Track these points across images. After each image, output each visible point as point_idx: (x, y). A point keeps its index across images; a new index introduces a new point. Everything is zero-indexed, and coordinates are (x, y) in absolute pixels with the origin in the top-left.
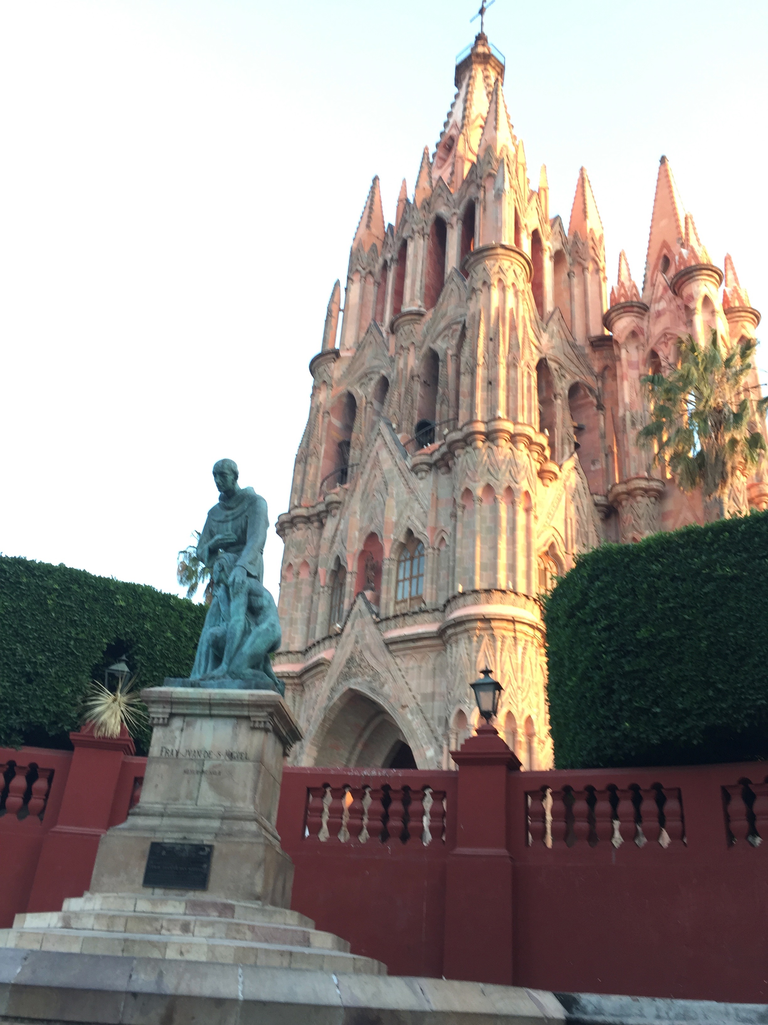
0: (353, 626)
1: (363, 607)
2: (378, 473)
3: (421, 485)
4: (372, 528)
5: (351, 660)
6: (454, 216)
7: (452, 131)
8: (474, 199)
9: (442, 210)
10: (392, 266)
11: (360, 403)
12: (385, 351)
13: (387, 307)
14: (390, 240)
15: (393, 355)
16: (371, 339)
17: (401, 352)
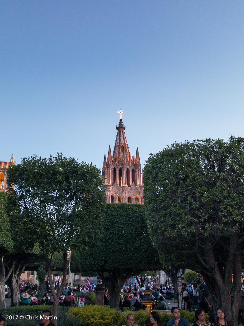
6: (131, 170)
7: (122, 144)
8: (134, 169)
9: (128, 167)
10: (117, 171)
11: (115, 197)
12: (119, 190)
13: (117, 178)
14: (115, 164)
15: (122, 191)
16: (116, 185)
17: (125, 193)
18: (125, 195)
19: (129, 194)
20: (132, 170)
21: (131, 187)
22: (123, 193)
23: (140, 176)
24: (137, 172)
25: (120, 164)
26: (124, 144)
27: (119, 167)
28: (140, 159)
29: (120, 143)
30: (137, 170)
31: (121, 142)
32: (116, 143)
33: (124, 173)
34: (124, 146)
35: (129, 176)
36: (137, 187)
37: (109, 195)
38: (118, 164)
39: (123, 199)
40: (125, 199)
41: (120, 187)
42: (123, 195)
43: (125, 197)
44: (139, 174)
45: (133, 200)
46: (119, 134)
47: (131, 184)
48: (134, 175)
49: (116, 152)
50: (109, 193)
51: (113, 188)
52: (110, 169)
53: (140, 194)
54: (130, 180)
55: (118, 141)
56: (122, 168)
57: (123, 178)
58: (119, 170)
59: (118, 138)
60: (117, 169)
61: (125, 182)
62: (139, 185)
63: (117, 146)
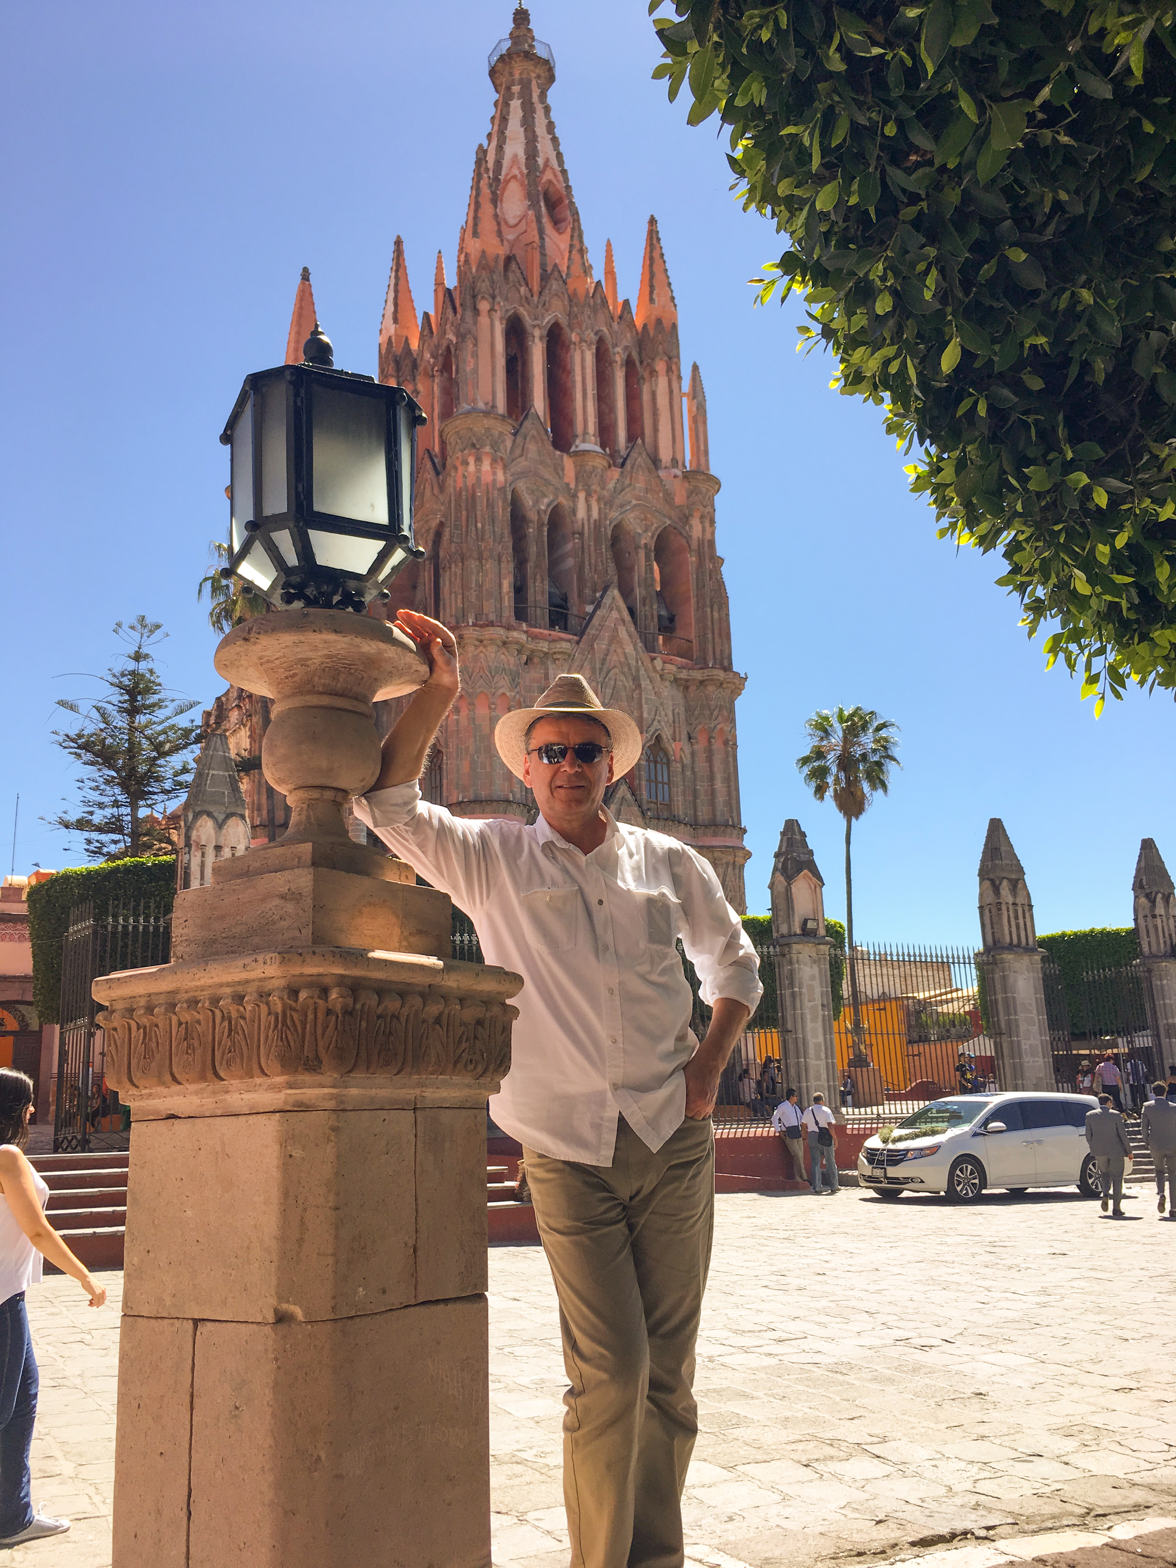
1: (629, 796)
2: (619, 651)
6: (618, 355)
7: (548, 176)
8: (635, 355)
9: (605, 329)
10: (537, 340)
11: (532, 516)
12: (558, 469)
13: (532, 391)
14: (523, 290)
15: (572, 486)
16: (533, 432)
17: (595, 497)
18: (595, 515)
19: (614, 514)
20: (624, 356)
21: (627, 467)
22: (582, 496)
23: (676, 408)
24: (662, 383)
25: (556, 301)
26: (561, 179)
27: (548, 319)
28: (673, 298)
29: (531, 161)
30: (660, 366)
31: (540, 161)
32: (506, 163)
34: (560, 187)
35: (614, 392)
36: (661, 473)
37: (502, 490)
38: (543, 298)
39: (581, 534)
40: (597, 542)
41: (558, 453)
42: (581, 513)
43: (598, 525)
44: (671, 392)
45: (642, 554)
46: (516, 104)
47: (623, 453)
48: (632, 397)
49: (512, 221)
50: (500, 476)
51: (518, 452)
52: (492, 310)
53: (686, 519)
54: (616, 419)
55: (515, 147)
56: (567, 330)
57: (572, 399)
58: (545, 333)
59: (515, 126)
60: (534, 326)
61: (592, 428)
62: (674, 462)
63: (514, 177)
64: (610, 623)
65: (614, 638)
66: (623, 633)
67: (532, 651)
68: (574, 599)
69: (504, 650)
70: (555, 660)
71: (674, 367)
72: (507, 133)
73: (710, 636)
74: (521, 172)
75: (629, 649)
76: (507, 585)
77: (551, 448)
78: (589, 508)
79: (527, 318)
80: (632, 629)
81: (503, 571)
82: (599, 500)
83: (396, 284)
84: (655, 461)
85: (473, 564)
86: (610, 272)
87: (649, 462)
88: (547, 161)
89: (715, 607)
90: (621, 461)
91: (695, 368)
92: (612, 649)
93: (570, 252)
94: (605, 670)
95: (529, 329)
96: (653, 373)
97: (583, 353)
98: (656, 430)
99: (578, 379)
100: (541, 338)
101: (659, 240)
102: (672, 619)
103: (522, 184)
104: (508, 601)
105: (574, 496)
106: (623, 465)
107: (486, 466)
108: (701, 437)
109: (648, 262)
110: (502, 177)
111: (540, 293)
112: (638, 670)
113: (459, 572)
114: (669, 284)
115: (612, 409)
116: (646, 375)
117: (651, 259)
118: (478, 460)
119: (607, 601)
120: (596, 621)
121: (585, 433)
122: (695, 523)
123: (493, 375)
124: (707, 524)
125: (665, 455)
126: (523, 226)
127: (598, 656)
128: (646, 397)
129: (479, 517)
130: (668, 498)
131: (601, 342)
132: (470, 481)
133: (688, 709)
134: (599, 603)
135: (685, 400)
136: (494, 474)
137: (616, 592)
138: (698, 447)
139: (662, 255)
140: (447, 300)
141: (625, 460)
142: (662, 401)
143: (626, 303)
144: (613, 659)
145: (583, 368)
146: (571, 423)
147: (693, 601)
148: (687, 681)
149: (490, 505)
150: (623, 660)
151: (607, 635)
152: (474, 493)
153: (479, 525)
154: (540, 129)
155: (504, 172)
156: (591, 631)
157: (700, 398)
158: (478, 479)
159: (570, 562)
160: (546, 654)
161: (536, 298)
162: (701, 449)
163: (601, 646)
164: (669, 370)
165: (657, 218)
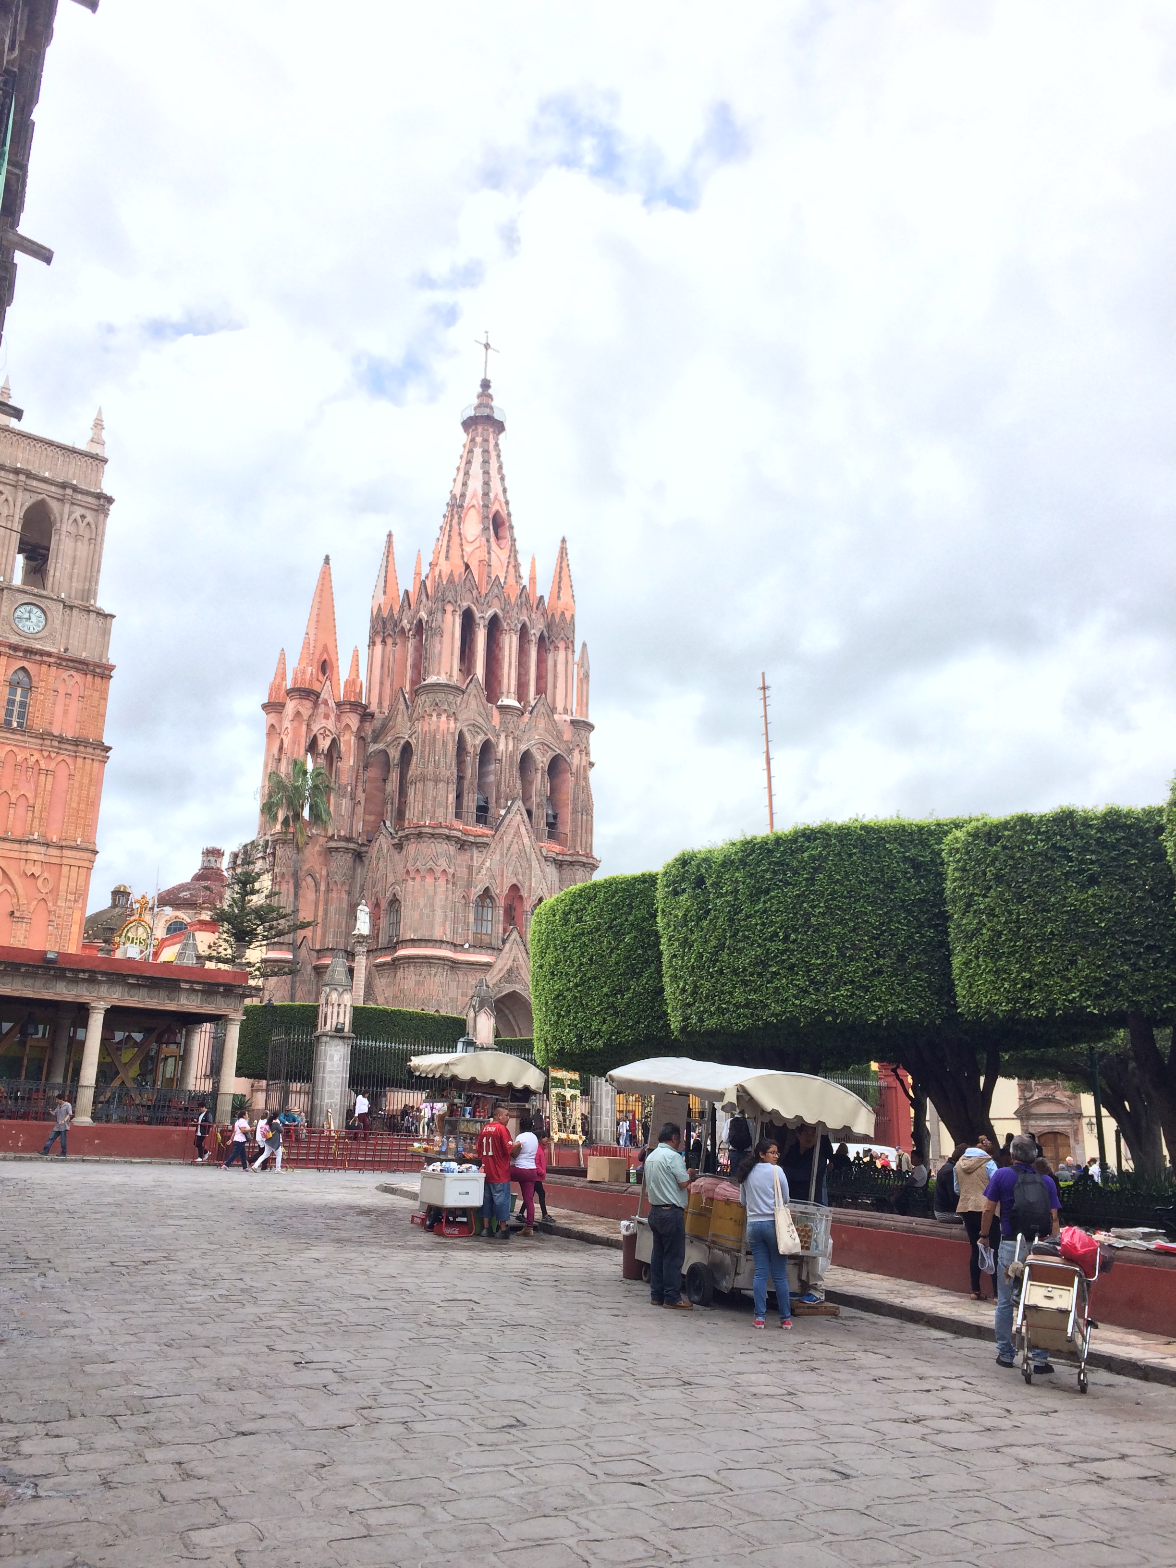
0: (511, 949)
1: (518, 939)
2: (520, 842)
3: (547, 870)
4: (515, 881)
5: (510, 971)
6: (534, 635)
7: (496, 506)
8: (545, 635)
9: (526, 619)
10: (481, 626)
11: (471, 749)
12: (488, 717)
13: (475, 662)
14: (475, 592)
15: (497, 727)
16: (474, 692)
17: (512, 736)
18: (511, 748)
19: (523, 748)
20: (538, 635)
21: (535, 712)
22: (503, 735)
23: (569, 673)
24: (561, 655)
25: (496, 601)
26: (505, 507)
27: (490, 613)
28: (573, 596)
29: (486, 494)
30: (562, 645)
31: (492, 495)
32: (469, 494)
33: (510, 643)
34: (504, 513)
35: (529, 662)
36: (556, 717)
37: (453, 734)
38: (487, 599)
39: (500, 761)
40: (511, 765)
41: (490, 705)
42: (502, 747)
43: (512, 755)
44: (567, 662)
45: (539, 775)
46: (478, 451)
47: (533, 703)
48: (541, 662)
49: (470, 539)
50: (452, 724)
51: (464, 705)
52: (454, 611)
53: (570, 751)
54: (529, 680)
55: (476, 484)
56: (502, 620)
57: (501, 668)
58: (487, 622)
59: (476, 469)
60: (480, 618)
61: (513, 689)
62: (566, 711)
63: (473, 506)
64: (514, 824)
65: (517, 833)
66: (523, 830)
67: (464, 841)
68: (492, 804)
69: (447, 841)
70: (478, 847)
71: (570, 645)
72: (471, 472)
73: (579, 832)
74: (478, 503)
75: (526, 840)
76: (452, 797)
77: (484, 701)
78: (507, 744)
79: (476, 612)
80: (529, 827)
81: (450, 789)
82: (514, 738)
83: (387, 567)
84: (553, 710)
85: (430, 784)
86: (533, 579)
87: (549, 710)
88: (497, 495)
89: (584, 813)
90: (530, 708)
91: (584, 645)
92: (515, 841)
93: (508, 567)
94: (509, 854)
95: (478, 621)
96: (556, 648)
97: (511, 637)
98: (555, 687)
99: (507, 653)
100: (484, 626)
101: (567, 554)
102: (555, 817)
103: (478, 512)
104: (452, 809)
105: (498, 736)
106: (531, 712)
107: (444, 718)
108: (585, 693)
109: (558, 570)
110: (465, 505)
111: (486, 595)
112: (531, 855)
113: (421, 788)
114: (571, 586)
115: (527, 672)
116: (552, 648)
117: (561, 568)
118: (439, 715)
119: (514, 808)
120: (506, 822)
121: (509, 692)
122: (576, 752)
123: (452, 655)
124: (584, 755)
125: (560, 706)
126: (477, 544)
127: (506, 845)
128: (550, 663)
129: (437, 753)
130: (559, 736)
131: (524, 626)
132: (433, 727)
133: (561, 880)
134: (509, 808)
135: (576, 666)
136: (449, 724)
137: (520, 802)
138: (582, 700)
139: (568, 565)
140: (423, 588)
141: (533, 708)
142: (561, 668)
143: (542, 597)
144: (515, 847)
145: (510, 647)
146: (500, 683)
147: (570, 807)
148: (562, 861)
149: (444, 744)
150: (521, 847)
151: (512, 831)
152: (435, 736)
153: (437, 758)
154: (493, 471)
155: (467, 501)
156: (502, 829)
157: (586, 667)
158: (438, 727)
159: (492, 778)
160: (472, 843)
161: (483, 599)
162: (583, 703)
163: (507, 839)
164: (567, 648)
165: (566, 539)
